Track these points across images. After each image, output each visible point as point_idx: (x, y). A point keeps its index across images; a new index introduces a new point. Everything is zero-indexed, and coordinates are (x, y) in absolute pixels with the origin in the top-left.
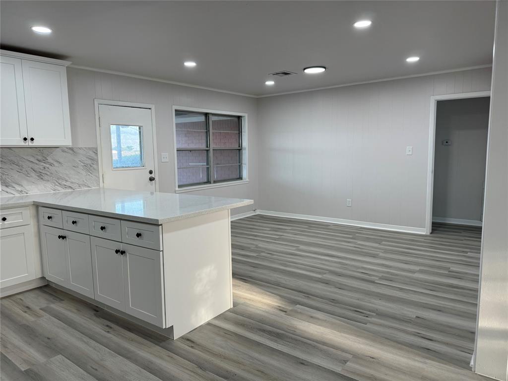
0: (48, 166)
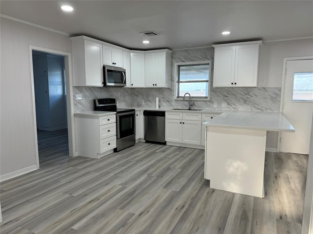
0: (250, 97)
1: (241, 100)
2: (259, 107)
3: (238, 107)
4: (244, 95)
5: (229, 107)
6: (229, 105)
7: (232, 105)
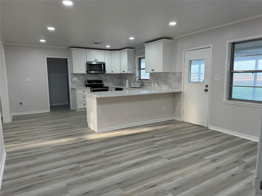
0: (167, 79)
1: (164, 82)
2: (172, 87)
3: (162, 86)
4: (165, 78)
5: (158, 86)
6: (158, 85)
7: (160, 85)
